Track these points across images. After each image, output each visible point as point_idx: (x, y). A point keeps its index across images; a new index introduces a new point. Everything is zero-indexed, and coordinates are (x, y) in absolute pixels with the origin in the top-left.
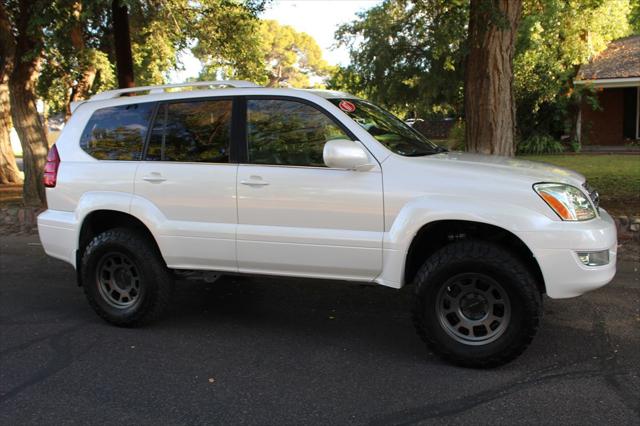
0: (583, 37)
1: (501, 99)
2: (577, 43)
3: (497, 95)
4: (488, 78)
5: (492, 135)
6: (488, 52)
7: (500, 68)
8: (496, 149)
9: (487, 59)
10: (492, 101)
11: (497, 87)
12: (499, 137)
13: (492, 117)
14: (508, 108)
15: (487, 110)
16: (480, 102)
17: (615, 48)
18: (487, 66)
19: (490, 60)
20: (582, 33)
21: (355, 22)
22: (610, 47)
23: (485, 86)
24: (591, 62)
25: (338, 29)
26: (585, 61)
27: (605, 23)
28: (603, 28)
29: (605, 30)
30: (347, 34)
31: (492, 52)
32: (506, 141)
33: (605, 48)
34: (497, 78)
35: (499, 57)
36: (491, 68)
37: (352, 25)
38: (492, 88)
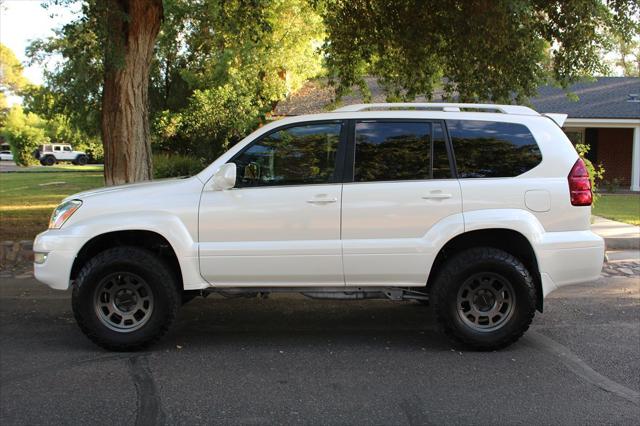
0: (281, 74)
1: (134, 132)
2: (275, 79)
3: (130, 128)
4: (121, 112)
5: (126, 166)
6: (120, 88)
7: (132, 103)
8: (131, 179)
9: (120, 93)
10: (125, 134)
11: (129, 120)
12: (133, 167)
13: (125, 149)
14: (142, 140)
15: (122, 141)
16: (114, 135)
17: (312, 87)
18: (119, 101)
19: (122, 96)
20: (280, 70)
21: (51, 39)
22: (307, 86)
23: (118, 119)
24: (288, 99)
25: (29, 44)
26: (283, 99)
27: (301, 62)
28: (298, 67)
29: (300, 70)
30: (41, 52)
31: (124, 88)
32: (140, 173)
33: (300, 86)
34: (129, 113)
35: (130, 93)
36: (123, 103)
37: (47, 41)
38: (124, 121)
